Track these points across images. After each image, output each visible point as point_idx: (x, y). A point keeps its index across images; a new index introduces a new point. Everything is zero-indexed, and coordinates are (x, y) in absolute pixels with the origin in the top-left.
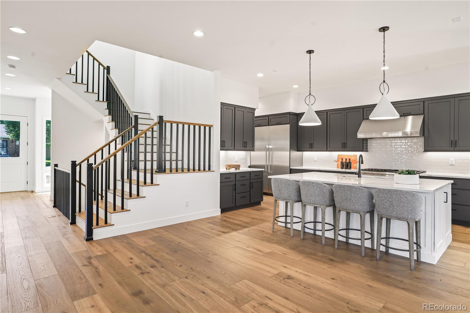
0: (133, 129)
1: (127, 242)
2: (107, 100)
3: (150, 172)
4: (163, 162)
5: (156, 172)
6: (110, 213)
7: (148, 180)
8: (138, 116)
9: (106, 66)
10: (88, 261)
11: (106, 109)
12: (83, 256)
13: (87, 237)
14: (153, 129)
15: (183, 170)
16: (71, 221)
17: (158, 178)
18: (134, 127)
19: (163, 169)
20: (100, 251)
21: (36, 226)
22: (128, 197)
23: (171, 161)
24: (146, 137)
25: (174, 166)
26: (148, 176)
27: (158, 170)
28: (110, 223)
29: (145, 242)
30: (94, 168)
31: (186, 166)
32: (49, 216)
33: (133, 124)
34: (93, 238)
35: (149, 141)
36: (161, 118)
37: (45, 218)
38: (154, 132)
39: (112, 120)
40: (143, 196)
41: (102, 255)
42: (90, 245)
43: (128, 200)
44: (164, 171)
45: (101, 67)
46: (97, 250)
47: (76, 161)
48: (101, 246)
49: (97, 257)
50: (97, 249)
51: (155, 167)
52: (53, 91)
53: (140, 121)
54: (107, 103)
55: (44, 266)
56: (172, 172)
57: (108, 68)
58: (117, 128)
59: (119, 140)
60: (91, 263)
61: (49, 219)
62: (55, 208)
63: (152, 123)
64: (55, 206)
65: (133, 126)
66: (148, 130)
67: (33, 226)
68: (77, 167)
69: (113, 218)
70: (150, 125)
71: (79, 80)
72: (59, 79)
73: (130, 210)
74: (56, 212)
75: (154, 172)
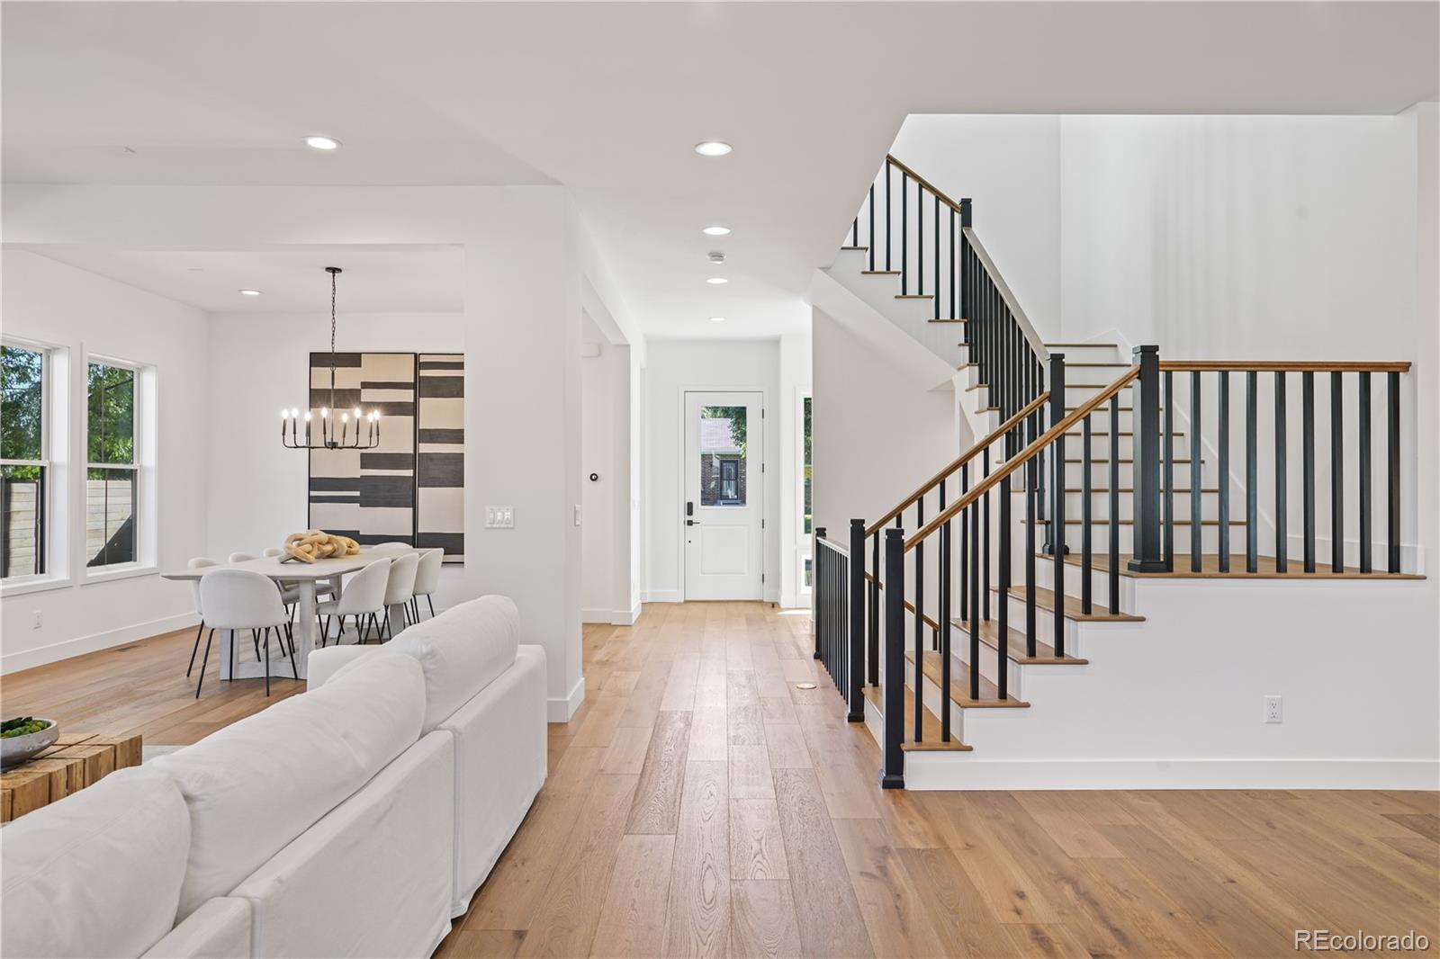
0: (1047, 406)
1: (1013, 825)
2: (964, 315)
3: (1107, 567)
4: (1162, 528)
5: (1131, 567)
6: (959, 705)
7: (1101, 598)
8: (1062, 356)
9: (957, 202)
10: (880, 862)
11: (960, 345)
12: (867, 840)
13: (887, 774)
14: (1115, 399)
15: (1252, 566)
16: (849, 711)
17: (1140, 591)
18: (1049, 398)
19: (1162, 559)
20: (919, 834)
21: (765, 709)
22: (1024, 656)
23: (1196, 524)
24: (1088, 434)
25: (1210, 545)
26: (1101, 580)
27: (1139, 562)
28: (958, 739)
29: (1082, 842)
30: (906, 545)
31: (1266, 547)
32: (800, 683)
33: (1047, 389)
34: (903, 782)
35: (1101, 448)
36: (1149, 353)
37: (788, 687)
38: (1120, 413)
39: (981, 382)
40: (1080, 657)
41: (923, 851)
42: (894, 803)
43: (1022, 666)
44: (1166, 567)
45: (943, 206)
46: (910, 827)
47: (863, 521)
48: (926, 818)
49: (906, 852)
50: (911, 823)
51: (1127, 546)
52: (815, 308)
53: (1070, 376)
54: (965, 324)
55: (759, 841)
56: (1200, 571)
57: (966, 207)
58: (997, 405)
59: (997, 449)
60: (884, 871)
61: (798, 694)
62: (818, 661)
63: (1111, 377)
64: (817, 657)
65: (1048, 394)
66: (1095, 405)
67: (758, 707)
68: (866, 541)
69: (971, 723)
70: (1104, 387)
71: (880, 265)
72: (825, 269)
73: (1027, 705)
74: (820, 672)
75: (1123, 568)
